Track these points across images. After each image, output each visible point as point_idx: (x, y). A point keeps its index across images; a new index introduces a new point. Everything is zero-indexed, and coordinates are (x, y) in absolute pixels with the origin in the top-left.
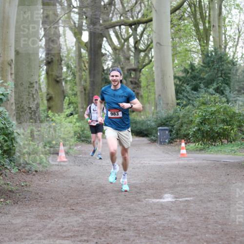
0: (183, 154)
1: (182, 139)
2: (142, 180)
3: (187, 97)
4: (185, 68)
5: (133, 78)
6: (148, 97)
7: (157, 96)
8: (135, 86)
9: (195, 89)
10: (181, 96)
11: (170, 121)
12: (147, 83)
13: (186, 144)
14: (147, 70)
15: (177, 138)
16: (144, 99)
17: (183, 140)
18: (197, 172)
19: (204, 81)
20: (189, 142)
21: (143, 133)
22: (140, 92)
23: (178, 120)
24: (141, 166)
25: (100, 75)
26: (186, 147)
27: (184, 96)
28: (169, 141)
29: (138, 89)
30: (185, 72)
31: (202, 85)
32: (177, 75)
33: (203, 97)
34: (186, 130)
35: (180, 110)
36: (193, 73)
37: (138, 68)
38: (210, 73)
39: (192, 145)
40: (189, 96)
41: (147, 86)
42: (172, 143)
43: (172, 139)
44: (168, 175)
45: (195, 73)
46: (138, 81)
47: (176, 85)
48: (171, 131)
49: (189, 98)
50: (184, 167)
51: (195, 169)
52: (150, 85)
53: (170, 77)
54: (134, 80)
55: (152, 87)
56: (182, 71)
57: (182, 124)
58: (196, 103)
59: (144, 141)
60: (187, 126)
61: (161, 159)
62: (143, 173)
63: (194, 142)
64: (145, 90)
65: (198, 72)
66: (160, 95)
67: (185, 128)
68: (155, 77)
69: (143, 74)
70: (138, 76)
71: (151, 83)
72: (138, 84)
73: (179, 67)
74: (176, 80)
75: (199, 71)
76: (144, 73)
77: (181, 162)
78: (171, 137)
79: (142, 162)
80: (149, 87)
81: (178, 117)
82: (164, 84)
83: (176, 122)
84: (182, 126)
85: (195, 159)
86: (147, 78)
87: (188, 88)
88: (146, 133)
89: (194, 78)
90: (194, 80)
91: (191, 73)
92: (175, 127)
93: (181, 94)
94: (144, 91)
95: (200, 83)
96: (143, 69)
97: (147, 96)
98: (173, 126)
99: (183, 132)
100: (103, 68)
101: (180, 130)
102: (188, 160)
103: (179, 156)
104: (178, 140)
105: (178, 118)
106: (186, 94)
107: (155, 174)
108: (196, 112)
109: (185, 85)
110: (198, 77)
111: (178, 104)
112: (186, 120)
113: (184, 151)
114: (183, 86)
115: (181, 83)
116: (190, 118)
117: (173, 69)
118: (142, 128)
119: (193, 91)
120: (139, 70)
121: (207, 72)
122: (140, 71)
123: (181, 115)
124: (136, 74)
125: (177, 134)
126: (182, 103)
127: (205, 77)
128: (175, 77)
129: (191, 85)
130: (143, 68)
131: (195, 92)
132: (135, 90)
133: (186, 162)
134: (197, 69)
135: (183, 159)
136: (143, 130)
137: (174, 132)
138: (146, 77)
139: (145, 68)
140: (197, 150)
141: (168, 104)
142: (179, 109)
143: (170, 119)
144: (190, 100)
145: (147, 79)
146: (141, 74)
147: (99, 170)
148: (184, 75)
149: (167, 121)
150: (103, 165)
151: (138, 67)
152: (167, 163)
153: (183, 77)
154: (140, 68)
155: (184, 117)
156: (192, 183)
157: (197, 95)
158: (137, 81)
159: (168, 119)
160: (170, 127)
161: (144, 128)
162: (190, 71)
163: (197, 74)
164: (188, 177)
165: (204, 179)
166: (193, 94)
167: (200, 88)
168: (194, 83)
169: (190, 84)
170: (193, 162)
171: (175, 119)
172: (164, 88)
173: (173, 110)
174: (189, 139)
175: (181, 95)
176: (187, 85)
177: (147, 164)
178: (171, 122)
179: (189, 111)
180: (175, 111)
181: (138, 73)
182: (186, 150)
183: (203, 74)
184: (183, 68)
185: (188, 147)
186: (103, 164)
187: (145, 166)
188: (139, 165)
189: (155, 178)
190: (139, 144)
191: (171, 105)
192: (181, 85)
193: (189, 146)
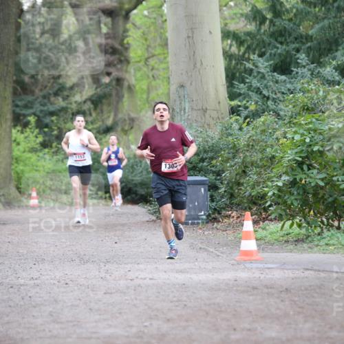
0: (247, 253)
1: (245, 209)
2: (131, 326)
3: (258, 91)
4: (254, 8)
5: (107, 36)
6: (149, 91)
7: (173, 88)
8: (112, 58)
9: (284, 67)
10: (242, 88)
11: (212, 158)
12: (147, 49)
13: (255, 222)
14: (146, 13)
15: (230, 206)
16: (139, 96)
17: (248, 213)
18: (287, 303)
19: (309, 44)
20: (264, 220)
21: (136, 193)
22: (127, 76)
23: (234, 157)
24: (128, 288)
25: (14, 27)
26: (255, 231)
27: (250, 88)
28: (209, 215)
29: (119, 66)
30: (255, 19)
31: (302, 58)
32: (232, 27)
33: (304, 91)
34: (257, 183)
35: (241, 129)
36: (278, 22)
37: (121, 8)
38: (326, 22)
39: (274, 227)
40: (266, 87)
41: (147, 60)
42: (215, 220)
43: (217, 211)
44: (207, 313)
45: (282, 23)
46: (122, 44)
47: (228, 56)
48: (213, 187)
49: (265, 92)
50: (252, 288)
51: (283, 295)
52: (153, 56)
53: (210, 33)
54: (110, 41)
55: (161, 62)
56: (247, 17)
57: (246, 167)
58: (286, 109)
59: (137, 215)
60: (259, 174)
61: (187, 266)
62: (135, 305)
63: (280, 218)
64: (140, 69)
65: (290, 20)
66: (182, 86)
67: (255, 177)
68: (168, 35)
69: (134, 24)
70: (121, 30)
71: (158, 51)
72: (121, 54)
73: (236, 5)
74: (229, 42)
75: (295, 15)
76: (138, 22)
77: (243, 275)
78: (214, 204)
79: (131, 275)
80: (152, 62)
81: (235, 146)
82: (194, 52)
83: (227, 160)
84: (244, 172)
85: (283, 266)
86: (144, 36)
87: (263, 65)
88: (142, 191)
89: (280, 35)
90: (281, 43)
91: (271, 21)
92: (226, 174)
93: (243, 82)
94: (139, 75)
95: (298, 51)
96: (135, 11)
97: (145, 87)
98: (218, 174)
99: (247, 191)
100: (20, 5)
101: (239, 184)
102: (262, 270)
103: (237, 258)
104: (234, 214)
105: (235, 150)
106: (255, 83)
107: (169, 310)
108: (285, 133)
109: (254, 57)
110: (290, 35)
111: (234, 111)
112: (256, 157)
113: (249, 245)
114: (248, 60)
115: (243, 49)
116: (268, 150)
117: (220, 10)
118: (130, 178)
119: (275, 74)
120: (124, 13)
121: (317, 19)
122: (127, 16)
123: (242, 143)
124: (113, 24)
125: (232, 196)
126: (246, 108)
127: (310, 33)
128: (226, 34)
129: (272, 56)
130: (135, 8)
131: (283, 77)
132: (110, 70)
133: (257, 275)
134: (287, 11)
135: (248, 265)
136: (136, 185)
137: (222, 190)
138: (144, 33)
139: (140, 7)
140: (287, 242)
141: (205, 111)
142: (236, 126)
143: (210, 155)
144: (268, 98)
145: (146, 40)
146: (129, 26)
147: (10, 299)
148: (251, 27)
149: (203, 160)
150: (21, 285)
151: (121, 4)
152: (202, 277)
153: (248, 34)
154: (127, 6)
155: (250, 146)
156: (274, 334)
157: (289, 86)
158: (117, 46)
159: (205, 152)
160: (212, 177)
161: (138, 179)
162: (269, 16)
163: (289, 25)
164: (264, 317)
165: (308, 325)
166: (277, 82)
167: (298, 65)
168: (281, 49)
169: (268, 54)
170: (277, 275)
171: (225, 154)
172: (195, 64)
173: (219, 128)
174: (265, 210)
175: (242, 85)
176: (261, 55)
177: (148, 282)
178: (214, 162)
179: (263, 131)
180: (227, 132)
181: (120, 21)
182: (257, 240)
183: (306, 23)
184: (249, 9)
185: (261, 233)
186: (22, 281)
187: (139, 286)
188: (122, 282)
189: (168, 320)
190: (123, 225)
191: (214, 114)
192: (242, 58)
193: (264, 229)
